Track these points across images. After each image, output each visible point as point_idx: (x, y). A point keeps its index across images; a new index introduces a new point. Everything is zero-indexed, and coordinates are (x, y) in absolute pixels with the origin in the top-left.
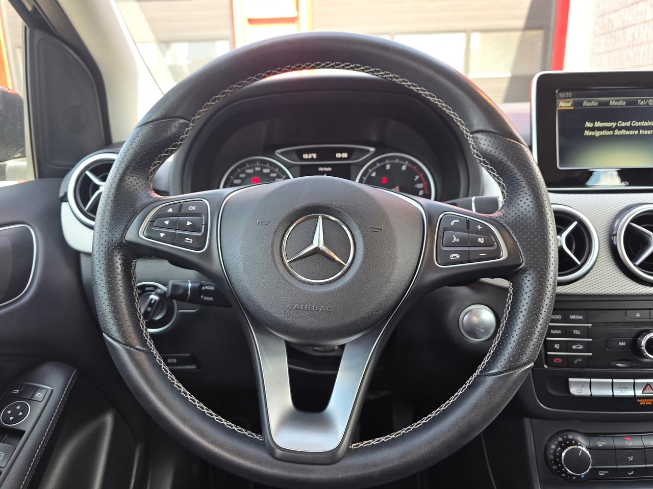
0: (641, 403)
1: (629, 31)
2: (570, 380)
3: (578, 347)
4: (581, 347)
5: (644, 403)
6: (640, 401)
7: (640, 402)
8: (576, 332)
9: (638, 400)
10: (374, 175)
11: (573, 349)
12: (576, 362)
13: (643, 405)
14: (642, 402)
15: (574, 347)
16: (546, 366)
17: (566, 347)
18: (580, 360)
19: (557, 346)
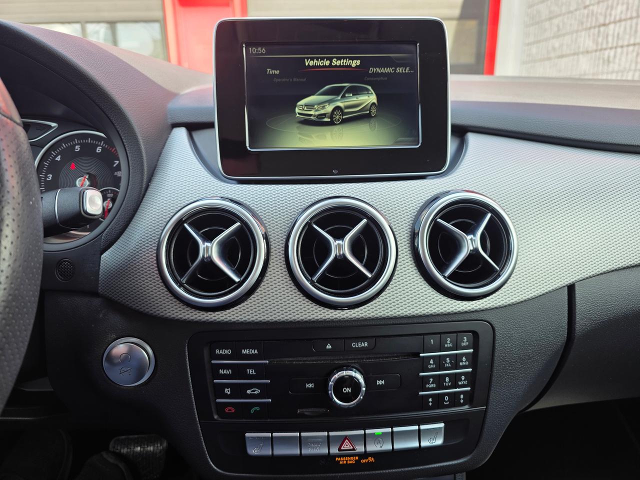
0: (341, 463)
1: (556, 21)
2: (247, 435)
3: (254, 391)
4: (257, 391)
5: (345, 462)
6: (339, 459)
7: (340, 461)
8: (251, 372)
9: (337, 459)
10: (58, 158)
11: (248, 394)
12: (252, 411)
13: (344, 464)
14: (343, 461)
15: (249, 392)
16: (216, 417)
17: (239, 391)
18: (258, 409)
19: (227, 391)
